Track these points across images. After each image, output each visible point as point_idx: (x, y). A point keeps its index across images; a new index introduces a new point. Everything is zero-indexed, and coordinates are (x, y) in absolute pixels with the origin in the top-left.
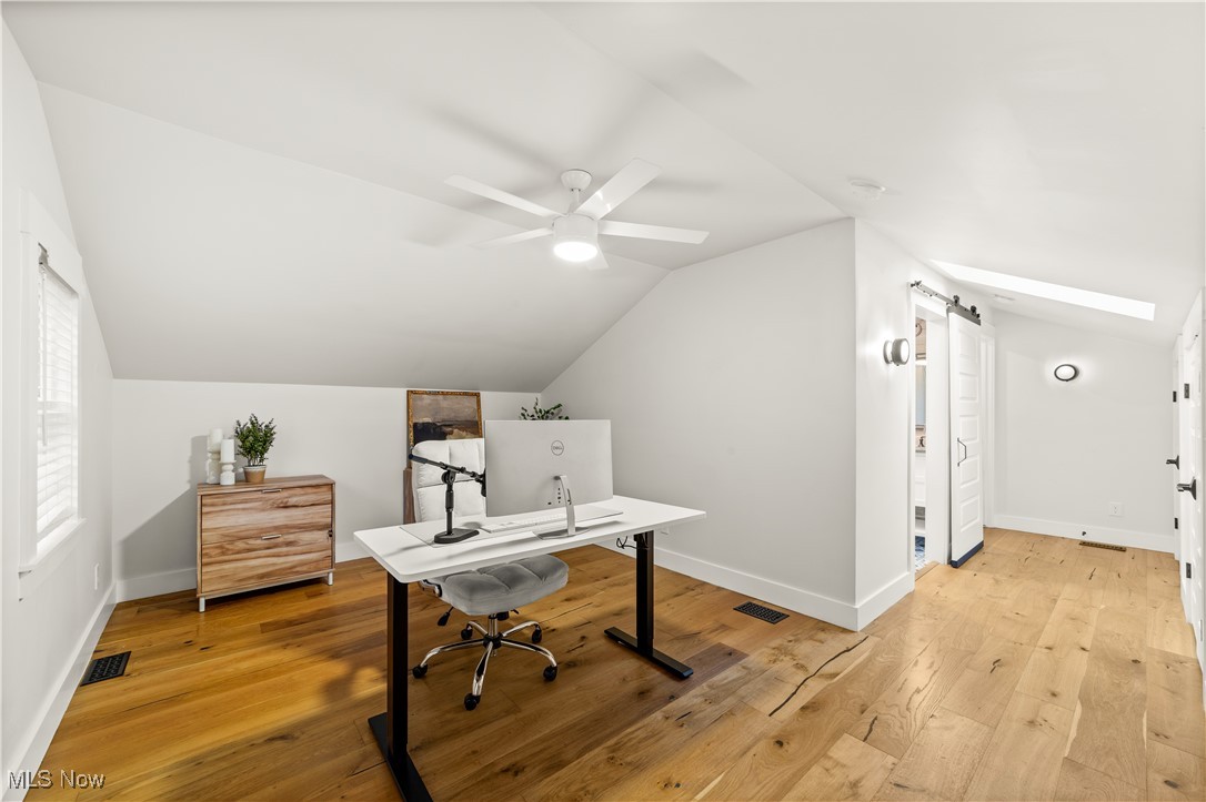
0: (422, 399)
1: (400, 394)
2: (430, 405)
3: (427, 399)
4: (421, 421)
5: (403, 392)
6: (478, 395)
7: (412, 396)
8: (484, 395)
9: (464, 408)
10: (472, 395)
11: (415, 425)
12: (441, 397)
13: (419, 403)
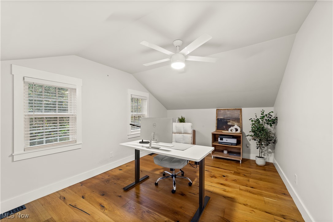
0: (221, 111)
1: (214, 111)
2: (223, 113)
3: (222, 112)
4: (220, 118)
5: (215, 109)
6: (241, 110)
7: (218, 110)
8: (243, 109)
9: (236, 114)
10: (239, 109)
11: (218, 119)
12: (227, 111)
13: (220, 112)
